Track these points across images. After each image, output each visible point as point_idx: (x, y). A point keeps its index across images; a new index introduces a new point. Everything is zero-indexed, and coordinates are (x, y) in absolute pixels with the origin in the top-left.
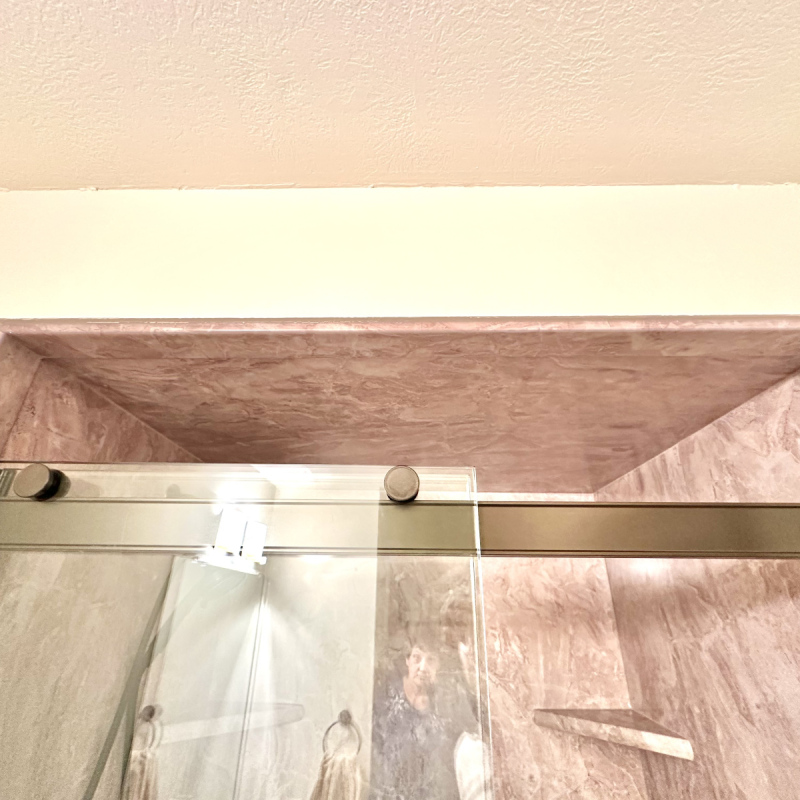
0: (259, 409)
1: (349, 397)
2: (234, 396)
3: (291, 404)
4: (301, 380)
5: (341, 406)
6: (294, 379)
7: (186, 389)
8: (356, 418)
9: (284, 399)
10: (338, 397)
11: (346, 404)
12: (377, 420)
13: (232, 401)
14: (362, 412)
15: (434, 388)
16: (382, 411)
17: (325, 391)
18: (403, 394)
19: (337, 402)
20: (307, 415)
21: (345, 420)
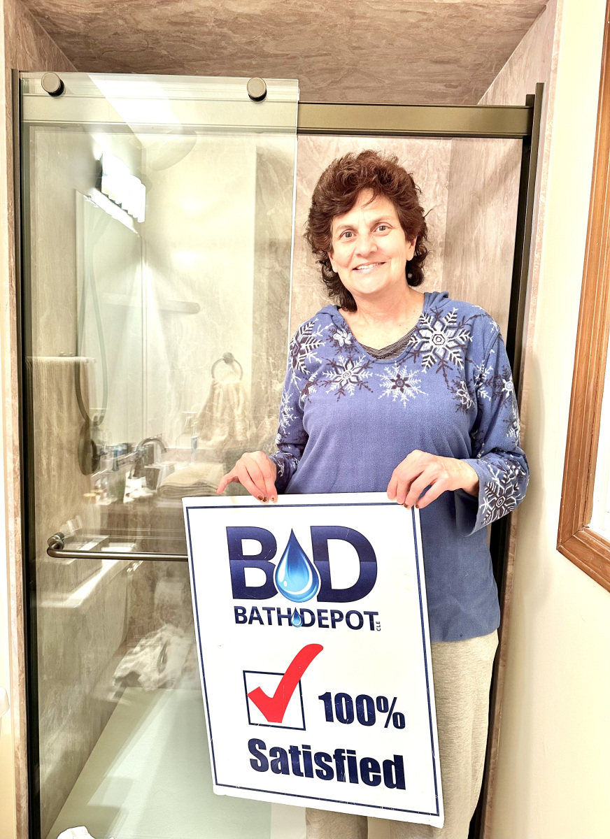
0: (157, 39)
1: (225, 30)
2: (140, 27)
3: (181, 35)
4: (191, 15)
5: (219, 38)
6: (186, 14)
7: (105, 21)
8: (230, 50)
9: (178, 31)
10: (218, 30)
11: (224, 36)
12: (247, 51)
13: (138, 31)
14: (235, 44)
15: (287, 24)
16: (250, 43)
17: (208, 24)
18: (265, 28)
19: (216, 34)
20: (192, 45)
21: (222, 50)
